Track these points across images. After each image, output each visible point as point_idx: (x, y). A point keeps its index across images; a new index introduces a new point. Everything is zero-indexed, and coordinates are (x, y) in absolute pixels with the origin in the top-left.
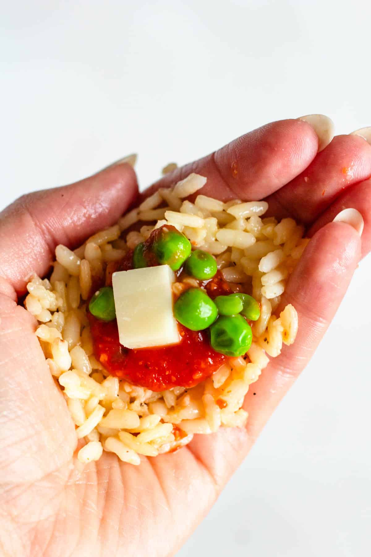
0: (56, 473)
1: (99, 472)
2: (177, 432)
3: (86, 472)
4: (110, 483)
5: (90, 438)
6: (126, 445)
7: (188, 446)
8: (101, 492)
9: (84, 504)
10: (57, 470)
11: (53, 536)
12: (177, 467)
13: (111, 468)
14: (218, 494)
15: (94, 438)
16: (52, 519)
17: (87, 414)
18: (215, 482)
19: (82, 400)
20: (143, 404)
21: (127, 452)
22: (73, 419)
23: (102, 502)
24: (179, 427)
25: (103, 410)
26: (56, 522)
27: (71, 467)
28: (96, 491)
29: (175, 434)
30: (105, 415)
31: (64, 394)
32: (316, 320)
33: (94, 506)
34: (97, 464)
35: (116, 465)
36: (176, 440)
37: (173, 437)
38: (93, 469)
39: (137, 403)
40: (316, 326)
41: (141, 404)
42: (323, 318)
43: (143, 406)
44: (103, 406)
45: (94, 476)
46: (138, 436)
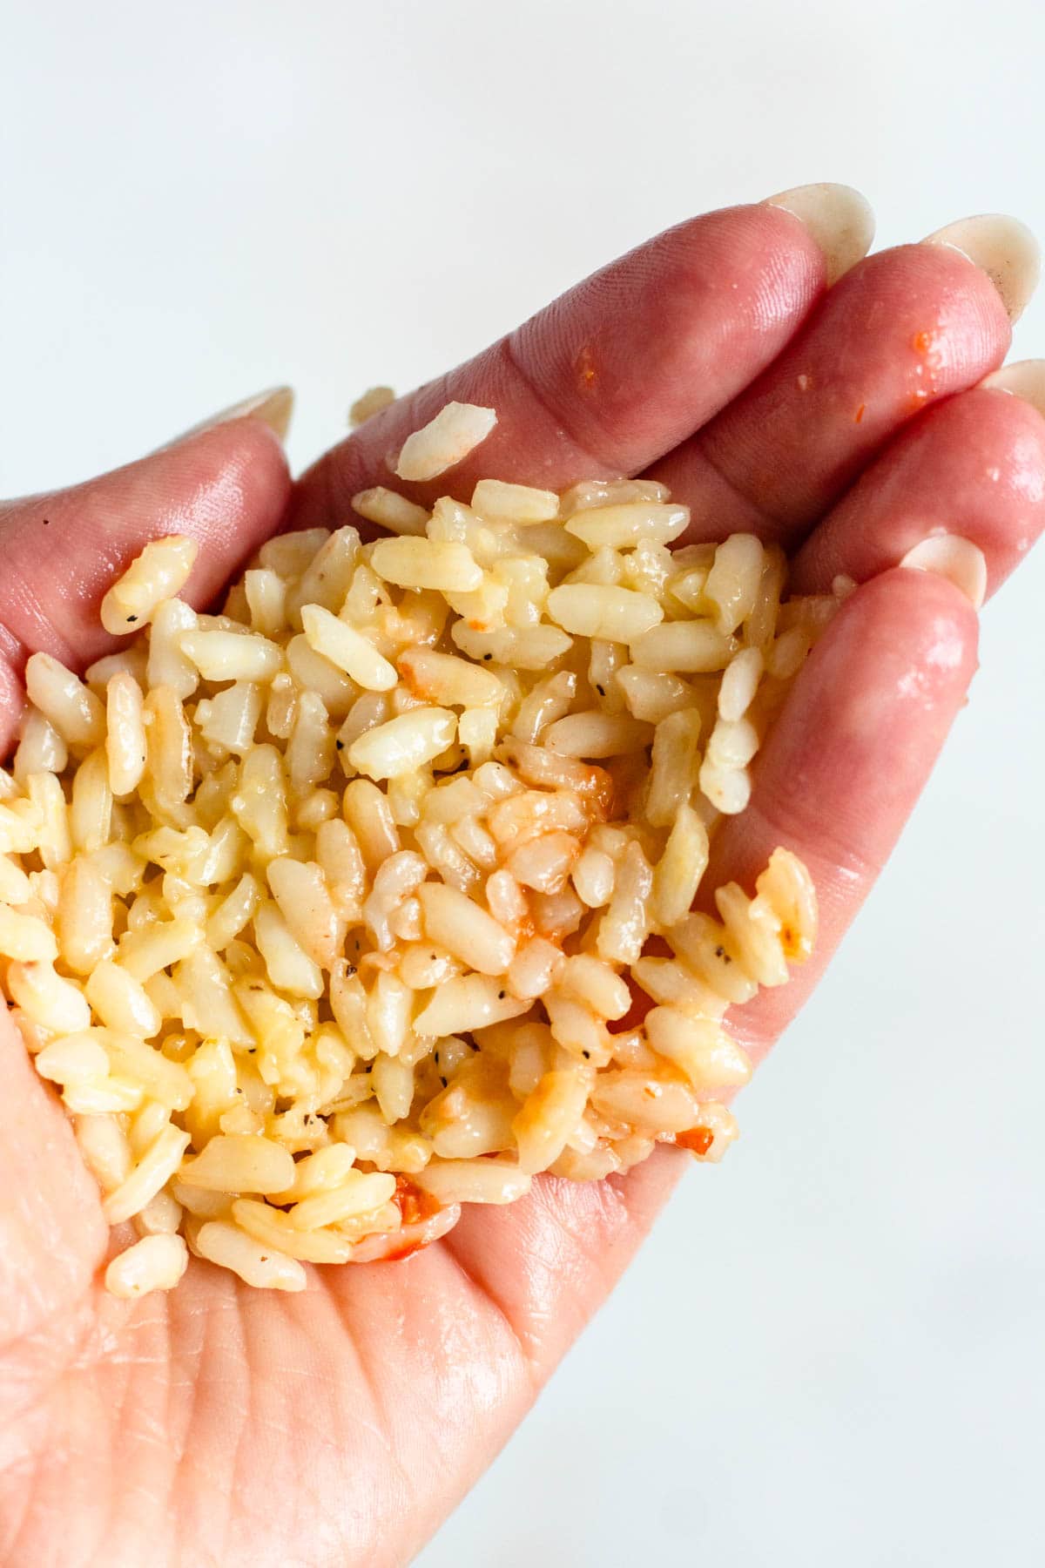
0: (40, 1339)
1: (177, 1326)
2: (411, 1199)
3: (136, 1326)
4: (206, 1358)
5: (149, 1222)
6: (257, 1239)
7: (449, 1244)
8: (181, 1384)
9: (124, 1421)
10: (41, 1328)
11: (30, 1519)
12: (411, 1308)
13: (211, 1314)
14: (535, 1386)
15: (163, 1222)
16: (27, 1469)
17: (137, 1154)
18: (527, 1350)
19: (118, 1114)
20: (313, 1118)
21: (263, 1259)
22: (92, 1170)
23: (182, 1417)
24: (417, 1183)
25: (185, 1139)
26: (39, 1477)
27: (86, 1315)
28: (164, 1382)
29: (404, 1207)
30: (191, 1151)
31: (63, 1104)
32: (840, 861)
33: (154, 1426)
34: (172, 1298)
35: (227, 1301)
36: (405, 1221)
37: (396, 1215)
38: (157, 1319)
39: (293, 1116)
40: (834, 880)
41: (307, 1118)
42: (860, 856)
43: (312, 1123)
44: (183, 1128)
45: (160, 1339)
46: (293, 1209)
